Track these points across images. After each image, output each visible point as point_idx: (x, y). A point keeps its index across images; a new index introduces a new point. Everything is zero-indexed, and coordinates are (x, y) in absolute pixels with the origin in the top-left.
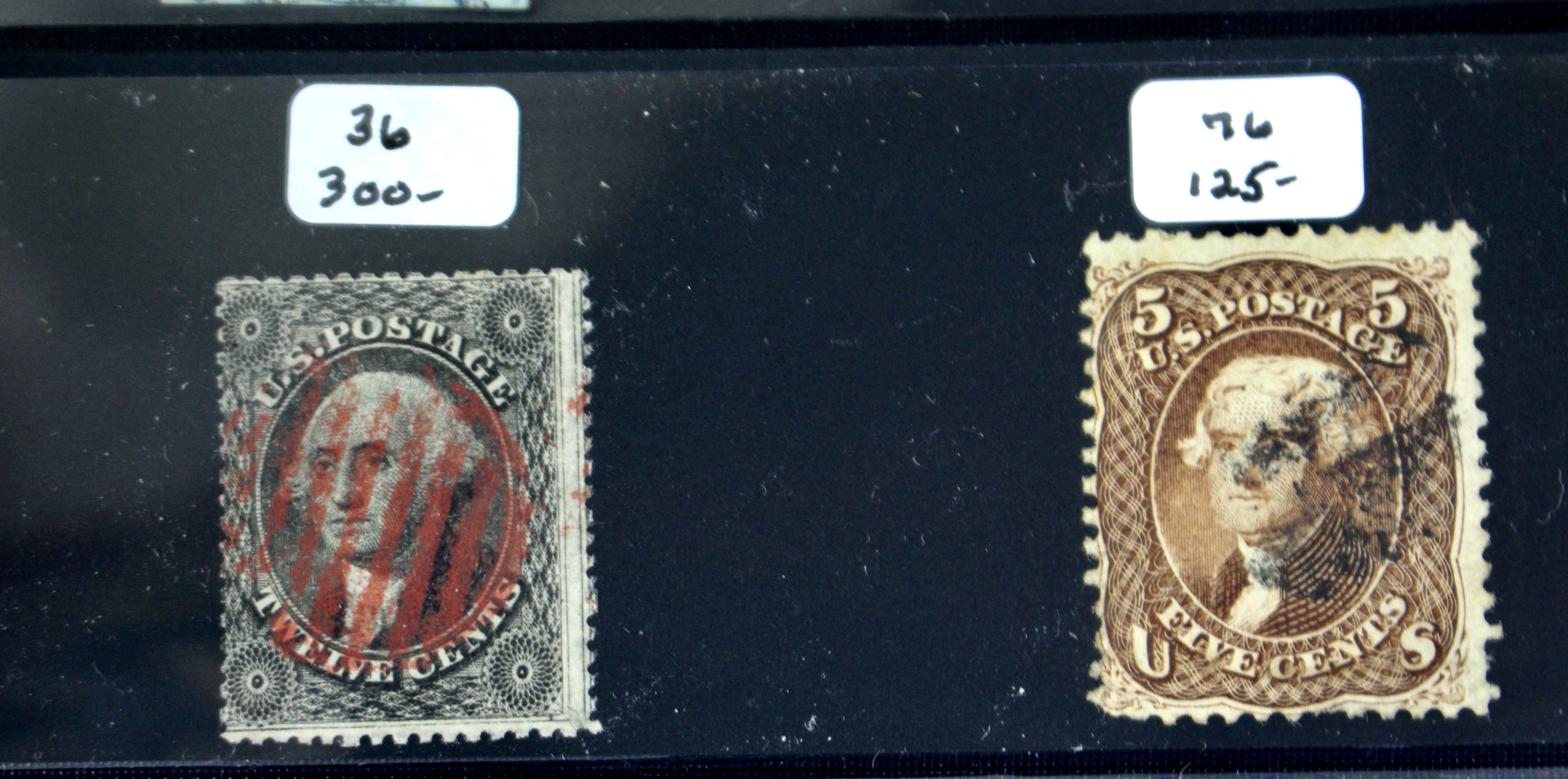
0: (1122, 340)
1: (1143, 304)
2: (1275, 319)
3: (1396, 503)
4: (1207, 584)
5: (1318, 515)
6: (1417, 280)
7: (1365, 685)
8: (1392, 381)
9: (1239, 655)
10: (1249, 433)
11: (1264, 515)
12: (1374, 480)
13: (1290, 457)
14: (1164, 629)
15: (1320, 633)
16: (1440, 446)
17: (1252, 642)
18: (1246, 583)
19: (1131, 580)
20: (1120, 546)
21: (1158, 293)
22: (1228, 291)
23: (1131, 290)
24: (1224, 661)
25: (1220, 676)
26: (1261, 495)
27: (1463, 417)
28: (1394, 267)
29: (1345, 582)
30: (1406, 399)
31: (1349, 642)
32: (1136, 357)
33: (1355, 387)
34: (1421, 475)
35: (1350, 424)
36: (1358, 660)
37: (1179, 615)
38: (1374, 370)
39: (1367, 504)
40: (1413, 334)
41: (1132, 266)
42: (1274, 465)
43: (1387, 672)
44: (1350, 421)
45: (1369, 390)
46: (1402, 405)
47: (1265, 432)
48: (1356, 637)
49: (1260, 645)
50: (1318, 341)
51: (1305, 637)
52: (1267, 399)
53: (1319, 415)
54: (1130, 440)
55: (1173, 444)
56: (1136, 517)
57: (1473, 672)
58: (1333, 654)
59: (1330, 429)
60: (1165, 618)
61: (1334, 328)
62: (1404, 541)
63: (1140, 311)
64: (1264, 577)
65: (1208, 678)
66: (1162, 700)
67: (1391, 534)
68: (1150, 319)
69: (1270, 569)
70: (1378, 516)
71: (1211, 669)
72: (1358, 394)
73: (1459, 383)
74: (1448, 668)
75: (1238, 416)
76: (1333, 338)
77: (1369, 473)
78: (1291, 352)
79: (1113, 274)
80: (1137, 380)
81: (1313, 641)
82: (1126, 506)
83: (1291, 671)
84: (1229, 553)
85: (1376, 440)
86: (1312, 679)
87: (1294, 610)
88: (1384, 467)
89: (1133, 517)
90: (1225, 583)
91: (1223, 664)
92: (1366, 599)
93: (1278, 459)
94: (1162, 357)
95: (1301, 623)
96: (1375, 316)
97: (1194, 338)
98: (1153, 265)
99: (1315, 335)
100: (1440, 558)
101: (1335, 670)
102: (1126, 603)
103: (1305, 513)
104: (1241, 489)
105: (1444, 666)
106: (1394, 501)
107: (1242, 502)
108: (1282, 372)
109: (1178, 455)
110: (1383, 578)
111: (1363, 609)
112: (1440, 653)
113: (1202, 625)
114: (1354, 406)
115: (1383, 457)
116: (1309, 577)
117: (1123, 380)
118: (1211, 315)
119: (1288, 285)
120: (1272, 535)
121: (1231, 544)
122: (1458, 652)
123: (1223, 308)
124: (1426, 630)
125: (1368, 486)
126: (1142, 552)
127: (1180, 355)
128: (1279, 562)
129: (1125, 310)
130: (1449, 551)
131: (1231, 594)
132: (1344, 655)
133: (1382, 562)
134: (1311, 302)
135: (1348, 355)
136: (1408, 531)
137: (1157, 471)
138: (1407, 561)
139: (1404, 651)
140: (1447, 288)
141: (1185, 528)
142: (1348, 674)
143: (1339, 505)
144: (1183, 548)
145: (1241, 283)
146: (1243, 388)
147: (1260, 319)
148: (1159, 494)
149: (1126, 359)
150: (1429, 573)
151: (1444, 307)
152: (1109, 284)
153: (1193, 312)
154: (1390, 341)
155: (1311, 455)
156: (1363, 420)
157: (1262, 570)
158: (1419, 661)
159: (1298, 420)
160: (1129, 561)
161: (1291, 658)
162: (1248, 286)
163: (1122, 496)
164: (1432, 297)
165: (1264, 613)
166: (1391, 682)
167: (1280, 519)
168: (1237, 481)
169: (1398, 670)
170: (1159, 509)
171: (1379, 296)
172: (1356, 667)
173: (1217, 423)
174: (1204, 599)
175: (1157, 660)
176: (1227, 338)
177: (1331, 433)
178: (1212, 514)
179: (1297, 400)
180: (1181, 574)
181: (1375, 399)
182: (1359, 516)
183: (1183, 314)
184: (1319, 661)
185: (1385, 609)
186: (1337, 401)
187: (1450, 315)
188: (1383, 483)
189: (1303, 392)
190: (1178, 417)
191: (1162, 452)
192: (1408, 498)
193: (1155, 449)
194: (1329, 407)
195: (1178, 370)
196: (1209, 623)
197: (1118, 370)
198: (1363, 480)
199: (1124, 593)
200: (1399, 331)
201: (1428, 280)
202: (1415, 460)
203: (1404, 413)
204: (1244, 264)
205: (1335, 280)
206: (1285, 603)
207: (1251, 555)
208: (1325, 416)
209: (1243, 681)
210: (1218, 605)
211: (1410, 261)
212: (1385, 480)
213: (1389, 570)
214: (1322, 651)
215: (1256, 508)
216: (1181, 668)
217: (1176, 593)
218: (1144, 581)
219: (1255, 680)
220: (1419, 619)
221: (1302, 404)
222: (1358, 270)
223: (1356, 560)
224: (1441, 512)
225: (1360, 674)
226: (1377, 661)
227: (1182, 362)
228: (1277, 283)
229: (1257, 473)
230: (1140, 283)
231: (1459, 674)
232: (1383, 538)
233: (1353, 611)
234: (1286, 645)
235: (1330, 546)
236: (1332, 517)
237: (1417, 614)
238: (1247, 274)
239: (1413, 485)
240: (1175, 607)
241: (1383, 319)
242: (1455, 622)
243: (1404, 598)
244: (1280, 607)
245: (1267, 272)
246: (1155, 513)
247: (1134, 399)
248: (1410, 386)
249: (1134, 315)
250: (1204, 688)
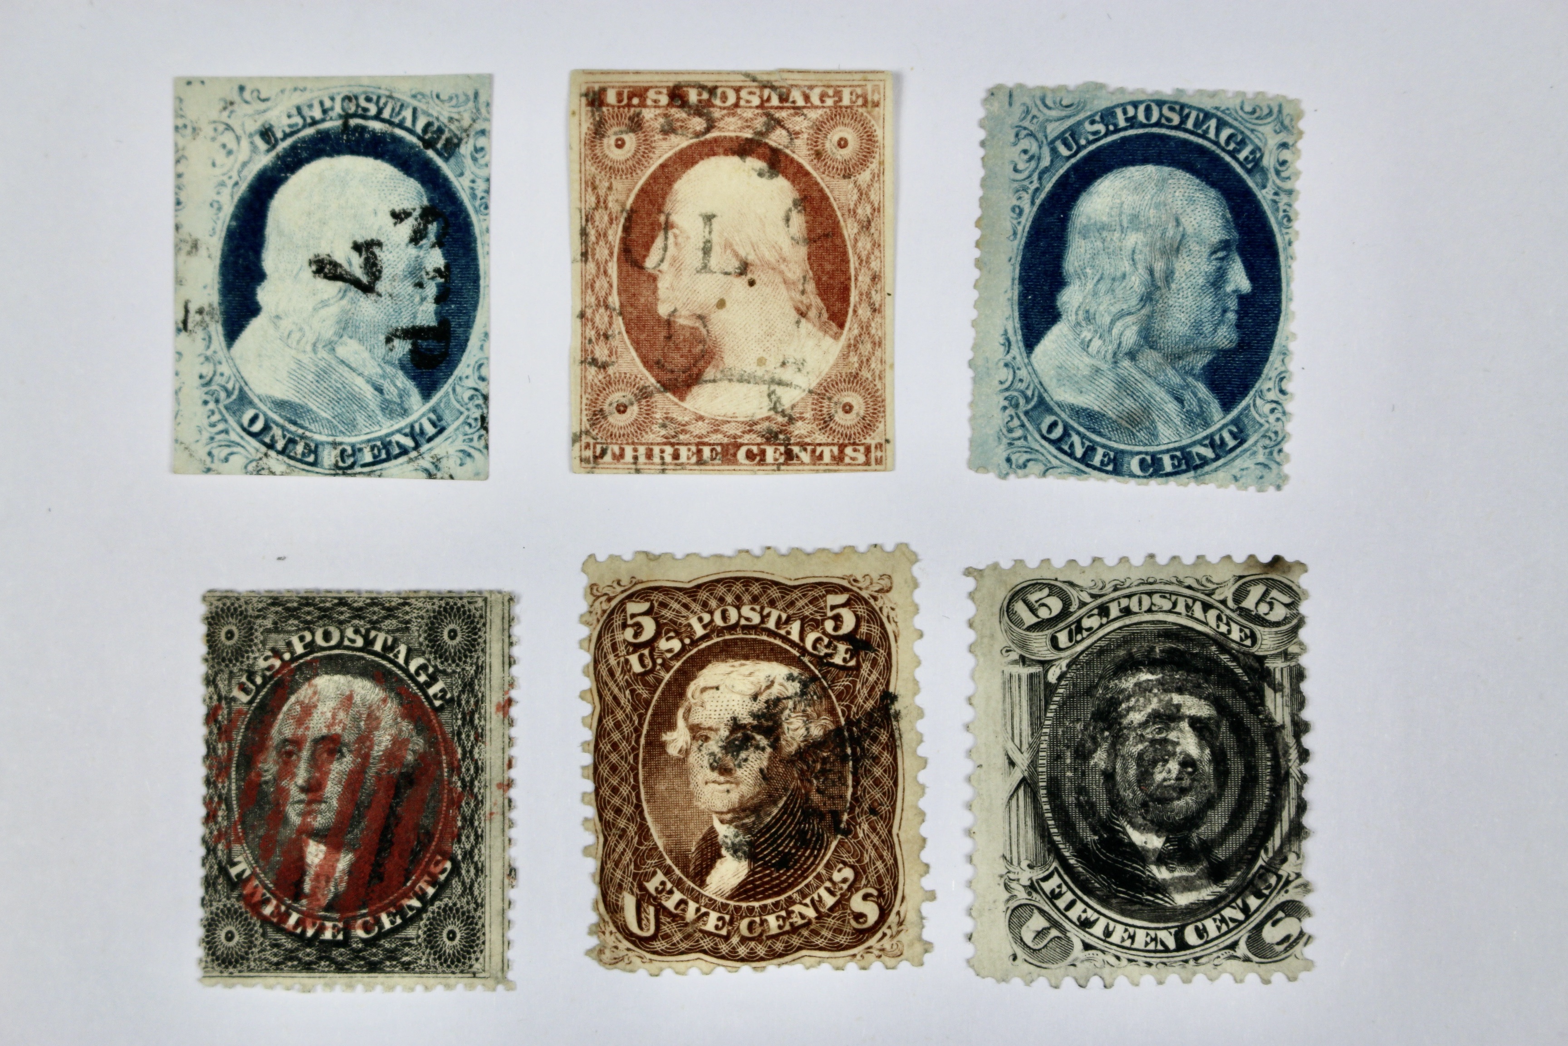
0: (614, 647)
1: (633, 616)
2: (744, 627)
3: (847, 787)
4: (687, 857)
5: (781, 798)
6: (865, 594)
7: (820, 942)
8: (844, 682)
9: (713, 916)
10: (722, 726)
11: (734, 797)
12: (828, 767)
13: (757, 747)
14: (650, 895)
15: (782, 897)
16: (884, 737)
17: (724, 906)
18: (720, 856)
19: (623, 854)
20: (614, 825)
21: (644, 606)
22: (705, 605)
23: (622, 603)
24: (701, 923)
25: (698, 935)
26: (732, 780)
27: (903, 713)
28: (845, 583)
29: (803, 854)
30: (856, 697)
31: (806, 905)
32: (627, 661)
33: (812, 687)
34: (868, 762)
35: (808, 719)
36: (814, 921)
37: (663, 883)
38: (828, 672)
39: (822, 787)
40: (861, 640)
41: (622, 583)
42: (743, 755)
43: (838, 931)
44: (808, 716)
45: (824, 689)
46: (852, 702)
47: (736, 725)
48: (812, 901)
49: (731, 908)
50: (781, 647)
51: (769, 902)
52: (737, 697)
53: (782, 711)
54: (622, 733)
55: (658, 736)
56: (626, 800)
57: (910, 931)
58: (793, 916)
59: (791, 723)
60: (652, 886)
61: (795, 636)
62: (853, 818)
63: (630, 622)
64: (735, 850)
65: (687, 937)
66: (649, 956)
67: (842, 813)
68: (639, 628)
69: (740, 844)
70: (832, 797)
71: (690, 929)
72: (815, 693)
73: (900, 683)
74: (889, 927)
75: (713, 713)
76: (793, 644)
77: (825, 761)
78: (758, 658)
79: (606, 590)
80: (627, 681)
81: (776, 905)
82: (618, 790)
83: (758, 931)
84: (705, 830)
85: (830, 731)
86: (776, 937)
87: (760, 878)
88: (837, 755)
89: (624, 800)
90: (702, 856)
91: (700, 925)
92: (820, 869)
93: (747, 749)
94: (648, 661)
95: (766, 890)
96: (829, 625)
97: (676, 645)
98: (642, 582)
99: (778, 642)
100: (884, 833)
101: (795, 929)
102: (619, 874)
103: (770, 796)
104: (715, 775)
105: (886, 925)
106: (845, 784)
107: (716, 786)
108: (751, 674)
109: (663, 746)
110: (835, 850)
111: (819, 877)
112: (884, 915)
113: (682, 892)
114: (811, 704)
115: (834, 748)
116: (772, 851)
117: (615, 681)
118: (689, 625)
119: (755, 599)
120: (742, 815)
121: (707, 822)
122: (898, 913)
123: (700, 619)
124: (870, 895)
125: (823, 772)
126: (632, 829)
127: (664, 660)
128: (748, 838)
129: (617, 621)
130: (891, 827)
131: (707, 866)
132: (802, 916)
133: (835, 838)
134: (775, 614)
135: (806, 659)
136: (857, 810)
137: (644, 760)
138: (856, 836)
139: (853, 912)
140: (890, 601)
141: (668, 808)
142: (806, 933)
143: (798, 788)
144: (667, 827)
145: (715, 598)
146: (717, 688)
147: (732, 628)
148: (646, 779)
149: (618, 663)
150: (874, 845)
151: (888, 617)
152: (604, 599)
153: (675, 623)
154: (842, 647)
155: (775, 745)
156: (819, 716)
157: (733, 844)
158: (865, 922)
159: (763, 715)
160: (621, 837)
161: (757, 919)
162: (721, 600)
163: (615, 782)
164: (877, 609)
165: (735, 882)
166: (842, 939)
167: (748, 800)
168: (713, 768)
169: (847, 929)
170: (646, 793)
171: (833, 608)
172: (812, 927)
173: (695, 719)
174: (684, 869)
175: (644, 922)
176: (703, 645)
177: (792, 727)
178: (690, 796)
179: (763, 698)
180: (665, 848)
181: (829, 697)
182: (816, 797)
183: (665, 624)
184: (781, 922)
185: (837, 877)
186: (797, 699)
187: (893, 624)
188: (836, 769)
189: (768, 691)
190: (662, 714)
191: (648, 744)
192: (856, 782)
193: (643, 741)
194: (790, 704)
195: (662, 673)
196: (688, 889)
197: (612, 673)
198: (819, 766)
199: (617, 864)
200: (849, 638)
201: (875, 594)
202: (863, 749)
203: (854, 709)
204: (718, 581)
205: (796, 594)
206: (752, 872)
207: (725, 832)
208: (787, 712)
209: (717, 939)
210: (696, 875)
211: (859, 578)
212: (838, 767)
213: (841, 844)
214: (783, 913)
215: (728, 791)
216: (665, 929)
217: (661, 865)
218: (633, 854)
219: (727, 938)
220: (866, 886)
221: (767, 702)
222: (815, 586)
223: (812, 835)
224: (884, 794)
225: (815, 933)
226: (830, 921)
227: (666, 666)
228: (746, 598)
229: (729, 761)
230: (630, 598)
231: (899, 932)
232: (836, 816)
233: (810, 878)
234: (753, 908)
235: (791, 823)
236: (792, 799)
237: (864, 882)
238: (721, 590)
239: (861, 771)
240: (660, 877)
241: (836, 628)
242: (896, 888)
243: (852, 867)
244: (748, 876)
245: (738, 588)
246: (643, 796)
247: (625, 698)
248: (858, 686)
249: (624, 626)
250: (684, 946)
